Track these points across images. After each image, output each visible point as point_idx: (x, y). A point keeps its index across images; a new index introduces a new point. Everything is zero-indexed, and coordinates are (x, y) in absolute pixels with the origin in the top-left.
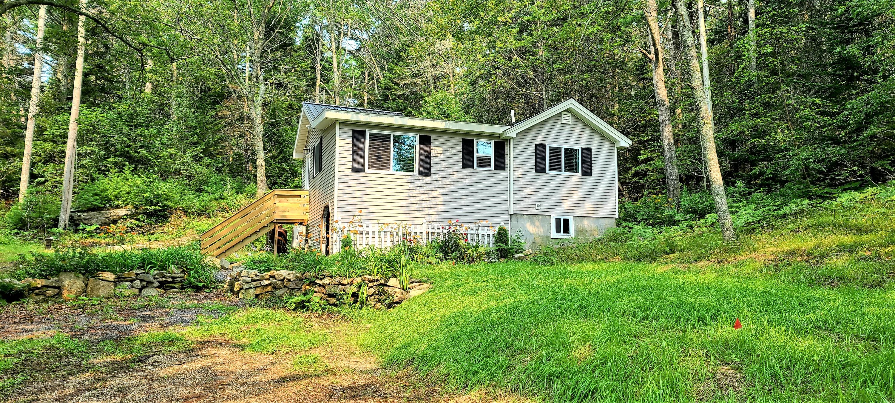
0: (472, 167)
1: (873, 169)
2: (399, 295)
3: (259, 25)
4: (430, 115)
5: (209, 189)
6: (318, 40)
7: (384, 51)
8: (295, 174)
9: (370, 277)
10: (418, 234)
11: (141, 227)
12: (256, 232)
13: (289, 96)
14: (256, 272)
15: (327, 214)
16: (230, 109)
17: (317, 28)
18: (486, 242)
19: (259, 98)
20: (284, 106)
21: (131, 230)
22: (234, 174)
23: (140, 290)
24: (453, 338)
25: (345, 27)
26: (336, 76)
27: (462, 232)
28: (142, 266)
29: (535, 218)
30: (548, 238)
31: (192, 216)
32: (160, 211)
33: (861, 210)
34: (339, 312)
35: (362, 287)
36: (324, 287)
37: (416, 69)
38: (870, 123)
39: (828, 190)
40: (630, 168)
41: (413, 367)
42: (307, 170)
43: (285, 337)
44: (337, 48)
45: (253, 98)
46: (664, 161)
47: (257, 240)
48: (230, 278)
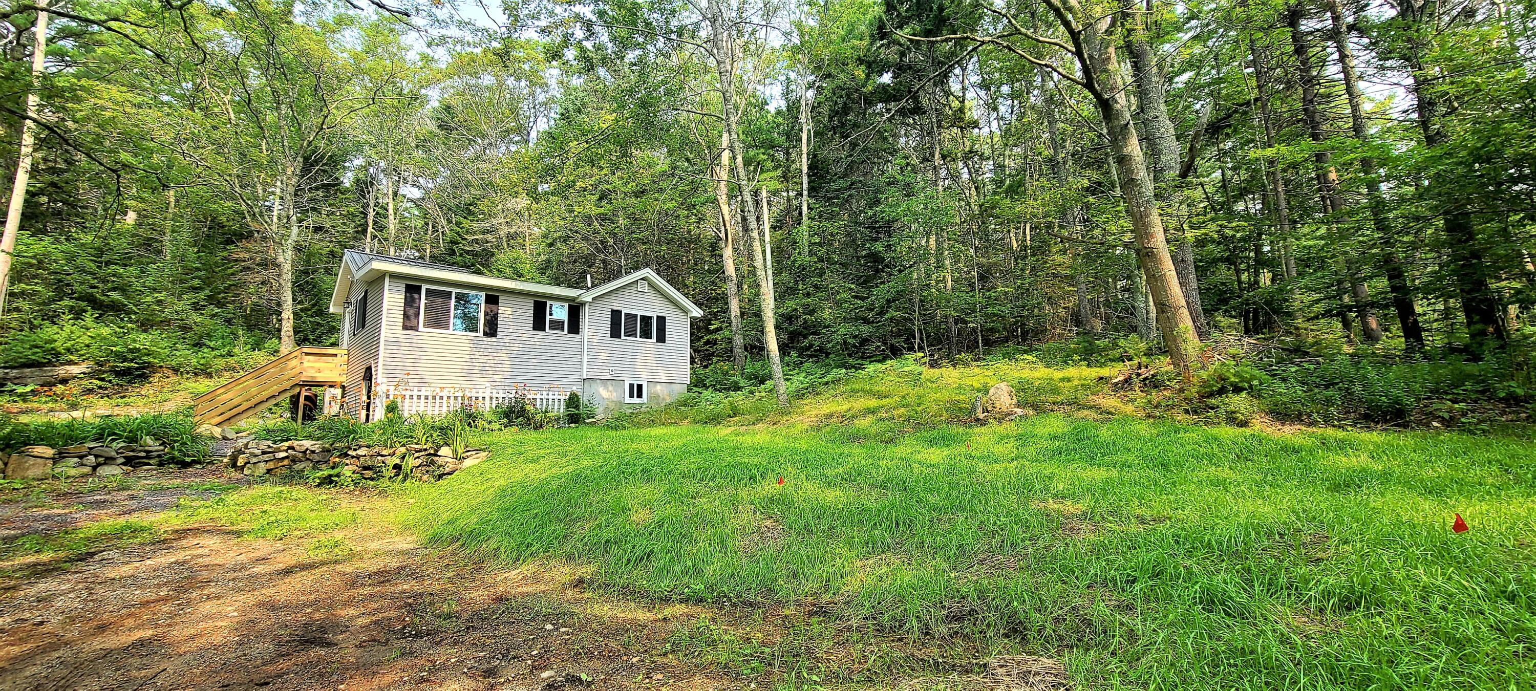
0: (543, 329)
1: (892, 345)
2: (451, 466)
3: (295, 159)
4: (501, 274)
5: (212, 344)
6: (372, 184)
7: (452, 203)
8: (333, 330)
9: (416, 446)
10: (480, 399)
11: (106, 389)
12: (274, 396)
13: (330, 242)
14: (270, 443)
15: (368, 375)
16: (248, 251)
17: (372, 170)
18: (556, 407)
19: (290, 241)
20: (323, 252)
21: (90, 391)
22: (250, 328)
23: (94, 468)
24: (507, 510)
25: (406, 174)
26: (392, 225)
27: (529, 396)
28: (100, 437)
29: (609, 382)
30: (621, 403)
31: (185, 376)
32: (137, 369)
33: (882, 379)
34: (376, 487)
35: (407, 457)
36: (358, 458)
37: (487, 225)
38: (890, 307)
39: (860, 361)
40: (702, 337)
41: (458, 544)
42: (347, 326)
43: (300, 518)
44: (395, 194)
45: (281, 240)
46: (731, 332)
47: (276, 405)
48: (233, 450)
